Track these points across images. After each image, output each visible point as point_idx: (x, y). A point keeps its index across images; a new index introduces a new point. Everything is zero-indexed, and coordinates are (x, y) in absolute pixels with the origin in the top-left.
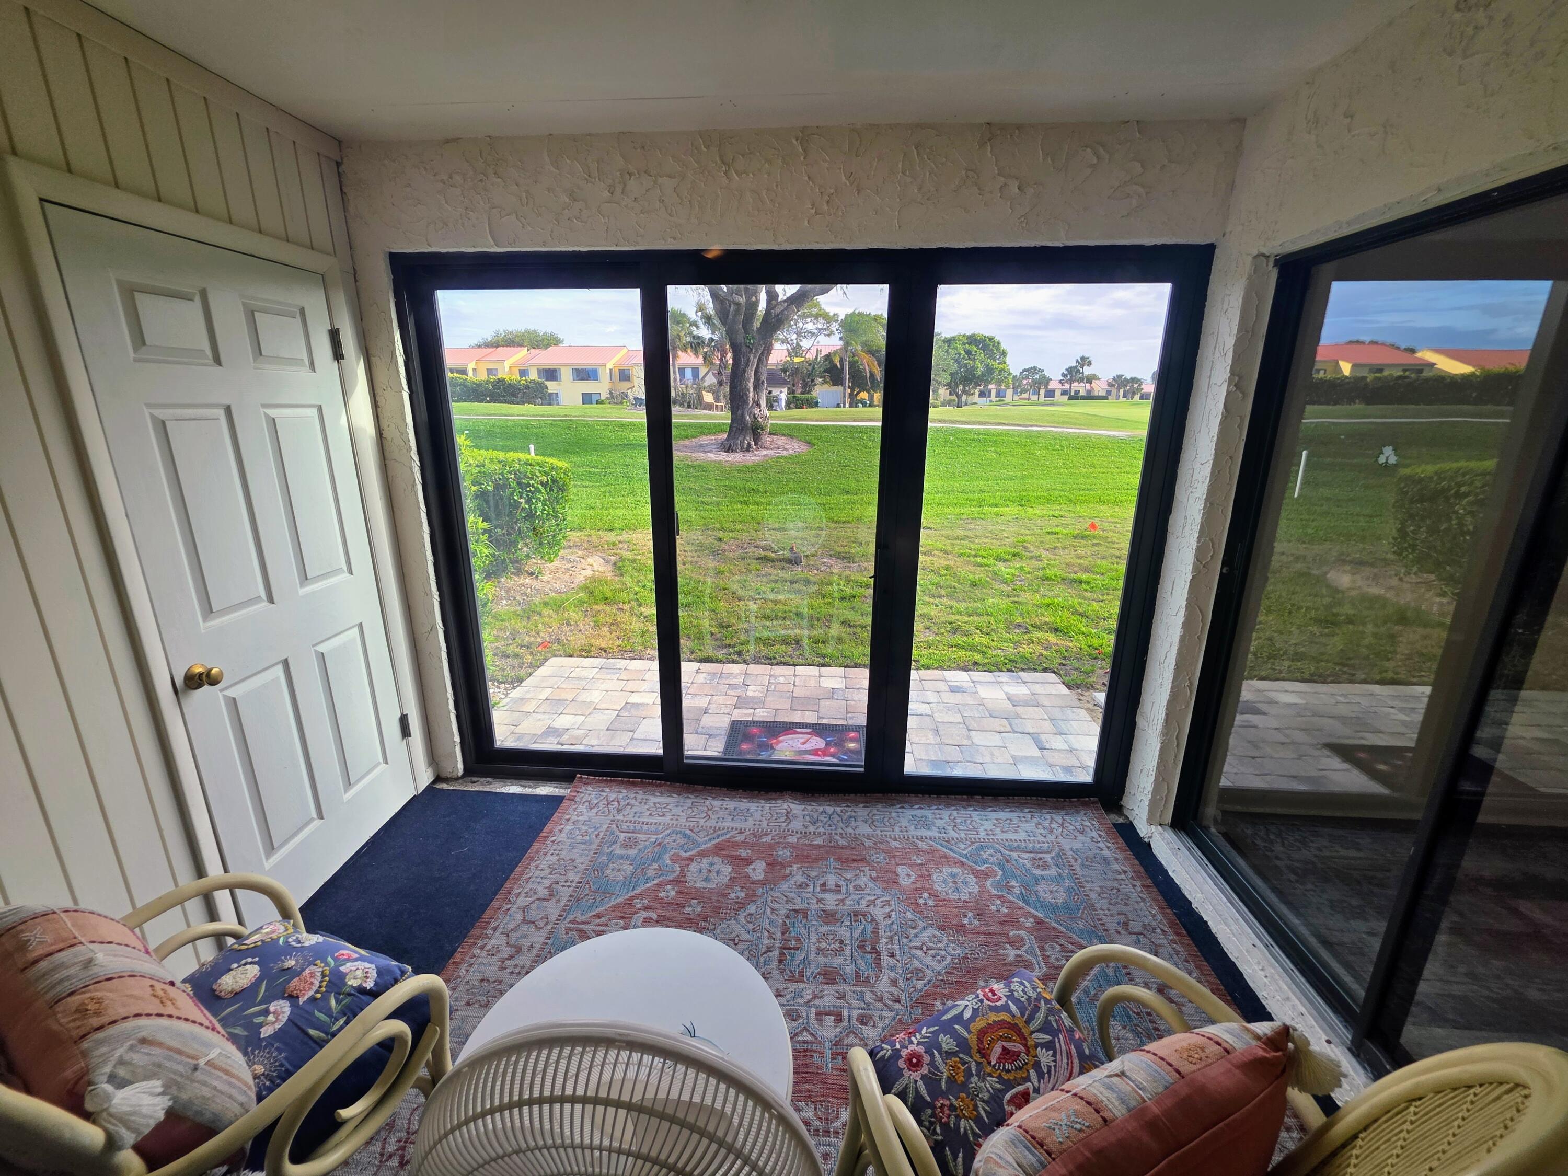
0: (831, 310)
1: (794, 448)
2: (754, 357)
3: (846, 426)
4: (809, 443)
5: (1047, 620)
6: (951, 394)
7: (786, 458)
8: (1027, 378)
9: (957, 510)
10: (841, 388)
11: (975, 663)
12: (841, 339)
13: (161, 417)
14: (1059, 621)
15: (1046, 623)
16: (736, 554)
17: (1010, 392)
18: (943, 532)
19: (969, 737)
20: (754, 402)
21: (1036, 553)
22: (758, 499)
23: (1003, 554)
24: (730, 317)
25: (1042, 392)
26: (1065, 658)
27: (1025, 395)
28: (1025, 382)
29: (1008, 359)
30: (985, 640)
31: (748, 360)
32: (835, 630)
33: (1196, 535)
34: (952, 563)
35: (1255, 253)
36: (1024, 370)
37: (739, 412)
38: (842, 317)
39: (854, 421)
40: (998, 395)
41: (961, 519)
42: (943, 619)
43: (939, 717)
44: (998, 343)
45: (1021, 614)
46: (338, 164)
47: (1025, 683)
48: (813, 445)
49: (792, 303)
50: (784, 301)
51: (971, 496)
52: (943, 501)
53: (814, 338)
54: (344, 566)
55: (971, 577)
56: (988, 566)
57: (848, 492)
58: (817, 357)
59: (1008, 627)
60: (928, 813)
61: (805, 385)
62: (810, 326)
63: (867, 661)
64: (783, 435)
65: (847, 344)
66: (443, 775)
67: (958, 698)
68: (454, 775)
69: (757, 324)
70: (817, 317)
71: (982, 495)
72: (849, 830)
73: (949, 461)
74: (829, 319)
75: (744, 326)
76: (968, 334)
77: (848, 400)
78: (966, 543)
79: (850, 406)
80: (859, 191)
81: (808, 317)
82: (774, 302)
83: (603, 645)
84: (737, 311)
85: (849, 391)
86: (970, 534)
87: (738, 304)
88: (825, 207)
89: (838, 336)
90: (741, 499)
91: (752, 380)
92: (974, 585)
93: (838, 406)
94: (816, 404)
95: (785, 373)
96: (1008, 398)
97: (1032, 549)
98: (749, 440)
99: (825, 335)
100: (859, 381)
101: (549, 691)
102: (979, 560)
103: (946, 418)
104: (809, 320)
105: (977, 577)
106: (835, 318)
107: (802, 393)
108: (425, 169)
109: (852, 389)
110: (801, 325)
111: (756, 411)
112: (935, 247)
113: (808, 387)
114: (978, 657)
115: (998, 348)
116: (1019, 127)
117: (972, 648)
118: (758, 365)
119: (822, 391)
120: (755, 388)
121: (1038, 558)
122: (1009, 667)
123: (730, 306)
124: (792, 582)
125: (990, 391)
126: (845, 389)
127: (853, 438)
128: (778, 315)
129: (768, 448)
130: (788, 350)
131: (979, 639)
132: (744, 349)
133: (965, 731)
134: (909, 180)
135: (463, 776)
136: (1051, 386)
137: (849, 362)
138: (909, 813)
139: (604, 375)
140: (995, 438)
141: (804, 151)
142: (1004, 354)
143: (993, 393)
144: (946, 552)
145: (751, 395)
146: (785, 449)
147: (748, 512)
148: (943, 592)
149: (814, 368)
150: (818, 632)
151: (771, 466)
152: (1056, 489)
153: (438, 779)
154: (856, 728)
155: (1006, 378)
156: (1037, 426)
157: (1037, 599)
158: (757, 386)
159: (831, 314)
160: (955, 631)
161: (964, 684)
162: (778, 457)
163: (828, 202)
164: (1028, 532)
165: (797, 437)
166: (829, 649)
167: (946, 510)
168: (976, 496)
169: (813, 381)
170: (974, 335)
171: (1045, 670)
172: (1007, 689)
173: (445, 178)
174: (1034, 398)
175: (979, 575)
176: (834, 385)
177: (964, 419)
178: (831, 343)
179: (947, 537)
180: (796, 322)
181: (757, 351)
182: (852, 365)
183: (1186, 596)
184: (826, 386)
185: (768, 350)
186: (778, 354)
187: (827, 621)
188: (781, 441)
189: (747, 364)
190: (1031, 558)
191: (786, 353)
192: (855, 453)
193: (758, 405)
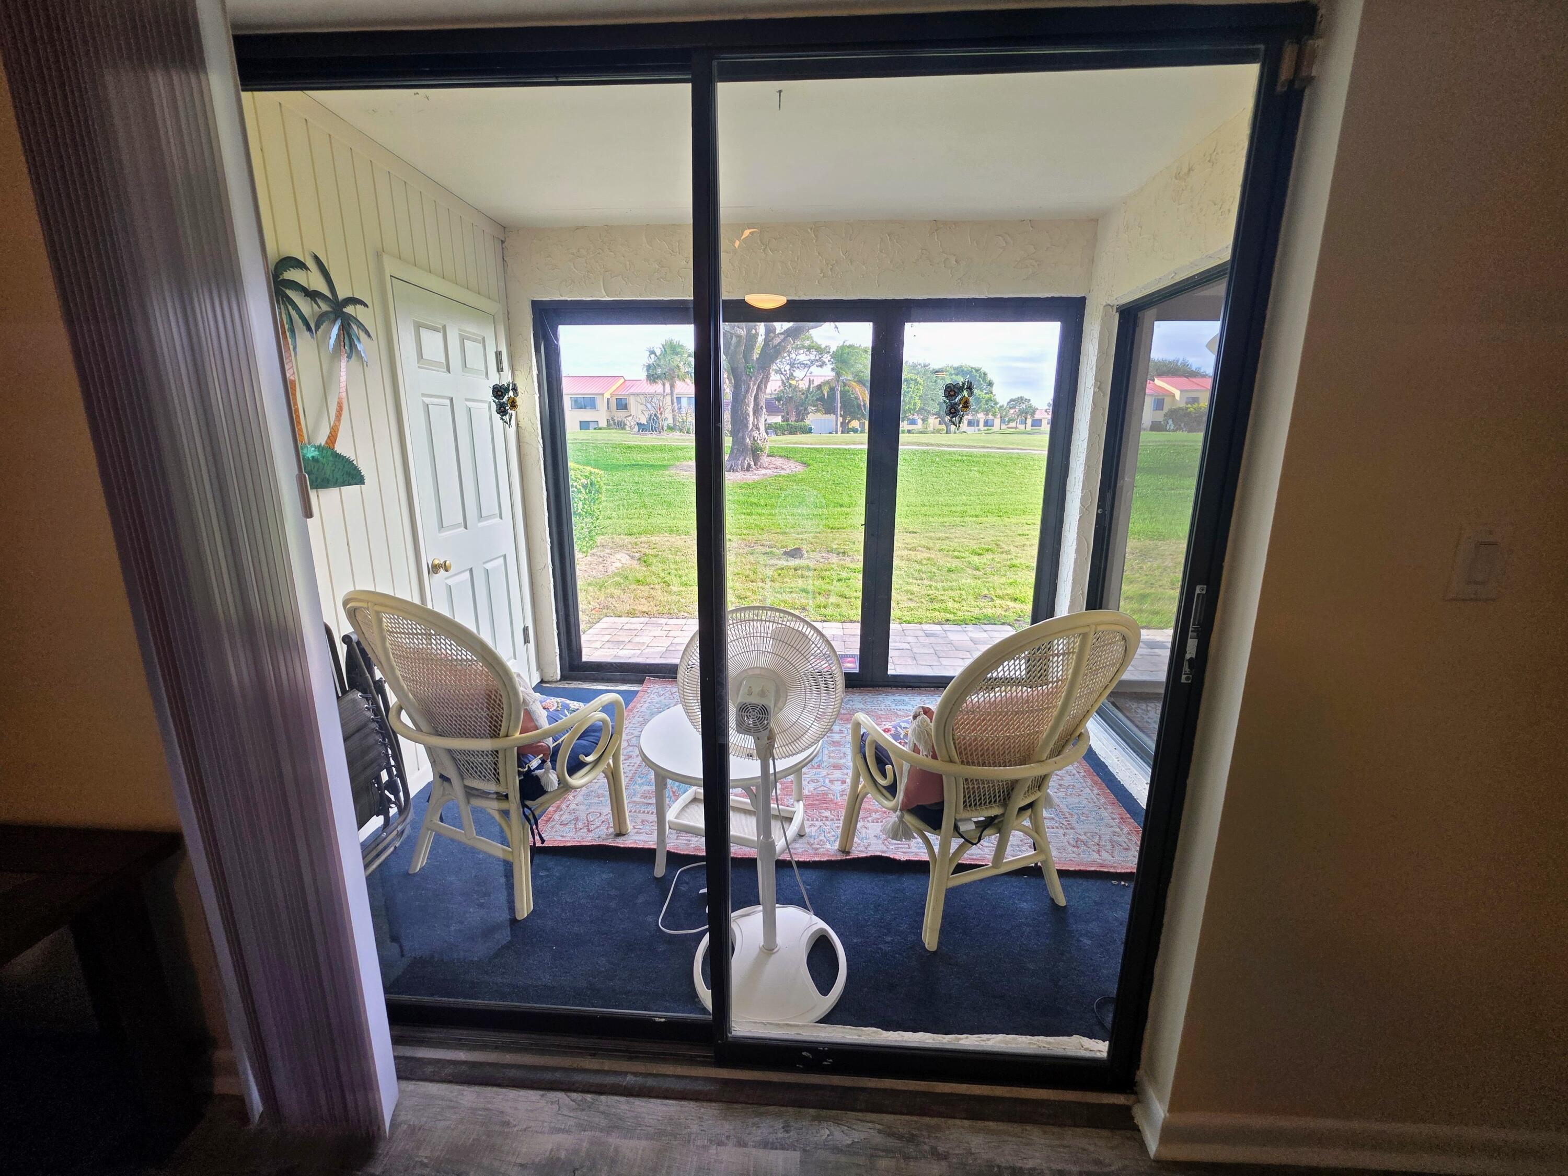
0: (823, 343)
1: (792, 467)
2: (754, 385)
3: (839, 449)
4: (805, 464)
5: (1008, 592)
6: (940, 423)
7: (784, 476)
8: (1014, 407)
9: (941, 520)
10: (833, 417)
11: (948, 620)
12: (833, 369)
13: (427, 402)
14: (1018, 592)
15: (1007, 594)
16: (745, 551)
17: (997, 421)
18: (927, 535)
19: (939, 661)
20: (753, 425)
21: (1007, 549)
22: (760, 510)
23: (978, 550)
24: (732, 348)
25: (1029, 421)
26: (1020, 616)
27: (1013, 424)
28: (1012, 411)
29: (995, 389)
30: (957, 605)
31: (749, 387)
32: (833, 599)
33: (1081, 488)
34: (933, 556)
35: (1105, 304)
36: (1012, 400)
37: (740, 435)
38: (833, 349)
39: (847, 444)
40: (986, 424)
41: (944, 526)
42: (923, 593)
43: (915, 650)
44: (985, 374)
45: (988, 589)
46: (503, 242)
47: (985, 631)
48: (809, 465)
49: (788, 336)
50: (781, 334)
51: (954, 509)
52: (927, 513)
53: (806, 369)
54: (497, 512)
55: (948, 565)
56: (964, 558)
57: (841, 506)
58: (809, 386)
59: (976, 598)
60: (906, 698)
61: (798, 414)
62: (803, 357)
63: (859, 618)
64: (780, 456)
65: (838, 375)
66: (545, 680)
67: (932, 640)
68: (554, 679)
69: (756, 355)
70: (809, 349)
71: (964, 508)
72: (848, 706)
73: (935, 479)
74: (820, 350)
75: (745, 357)
76: (956, 365)
77: (840, 429)
78: (947, 542)
79: (842, 432)
80: (851, 262)
81: (800, 348)
82: (772, 335)
83: (645, 609)
84: (739, 342)
85: (840, 419)
86: (951, 536)
87: (740, 337)
88: (830, 273)
89: (829, 367)
90: (744, 511)
91: (752, 405)
92: (950, 571)
93: (830, 433)
94: (810, 431)
95: (779, 402)
96: (996, 427)
97: (1004, 546)
98: (749, 460)
99: (817, 366)
100: (850, 408)
101: (609, 636)
102: (956, 554)
103: (933, 442)
104: (801, 351)
105: (953, 565)
106: (825, 350)
107: (795, 421)
108: (562, 246)
109: (844, 417)
110: (793, 356)
111: (756, 434)
112: (902, 298)
113: (801, 416)
114: (951, 617)
115: (984, 379)
116: (955, 223)
117: (946, 610)
118: (757, 392)
119: (813, 418)
120: (754, 413)
121: (1008, 552)
122: (974, 622)
123: (731, 338)
124: (796, 569)
125: (978, 422)
126: (837, 418)
127: (845, 459)
128: (776, 346)
129: (766, 468)
130: (782, 380)
131: (950, 605)
132: (744, 378)
133: (936, 658)
134: (884, 255)
135: (560, 680)
136: (1037, 416)
137: (841, 391)
138: (891, 698)
139: (601, 405)
140: (977, 459)
141: (816, 236)
142: (990, 384)
143: (981, 424)
144: (929, 549)
145: (751, 419)
146: (782, 469)
147: (752, 521)
148: (924, 576)
149: (807, 397)
150: (821, 600)
151: (770, 484)
152: (1031, 503)
153: (542, 681)
154: (853, 656)
155: (992, 407)
156: (1018, 449)
157: (1003, 580)
158: (756, 412)
159: (823, 346)
160: (932, 600)
161: (938, 632)
162: (776, 476)
163: (831, 269)
164: (1002, 534)
165: (793, 458)
166: (829, 612)
167: (931, 519)
168: (959, 509)
169: (806, 409)
170: (961, 367)
171: (1003, 624)
172: (970, 634)
173: (575, 251)
174: (1021, 427)
175: (955, 563)
176: (826, 413)
177: (949, 443)
178: (825, 373)
179: (931, 538)
180: (789, 353)
181: (756, 379)
182: (844, 394)
183: (1076, 531)
184: (819, 414)
185: (766, 378)
186: (774, 385)
187: (828, 594)
188: (779, 462)
189: (747, 392)
190: (1002, 553)
191: (780, 383)
192: (848, 472)
193: (758, 429)
